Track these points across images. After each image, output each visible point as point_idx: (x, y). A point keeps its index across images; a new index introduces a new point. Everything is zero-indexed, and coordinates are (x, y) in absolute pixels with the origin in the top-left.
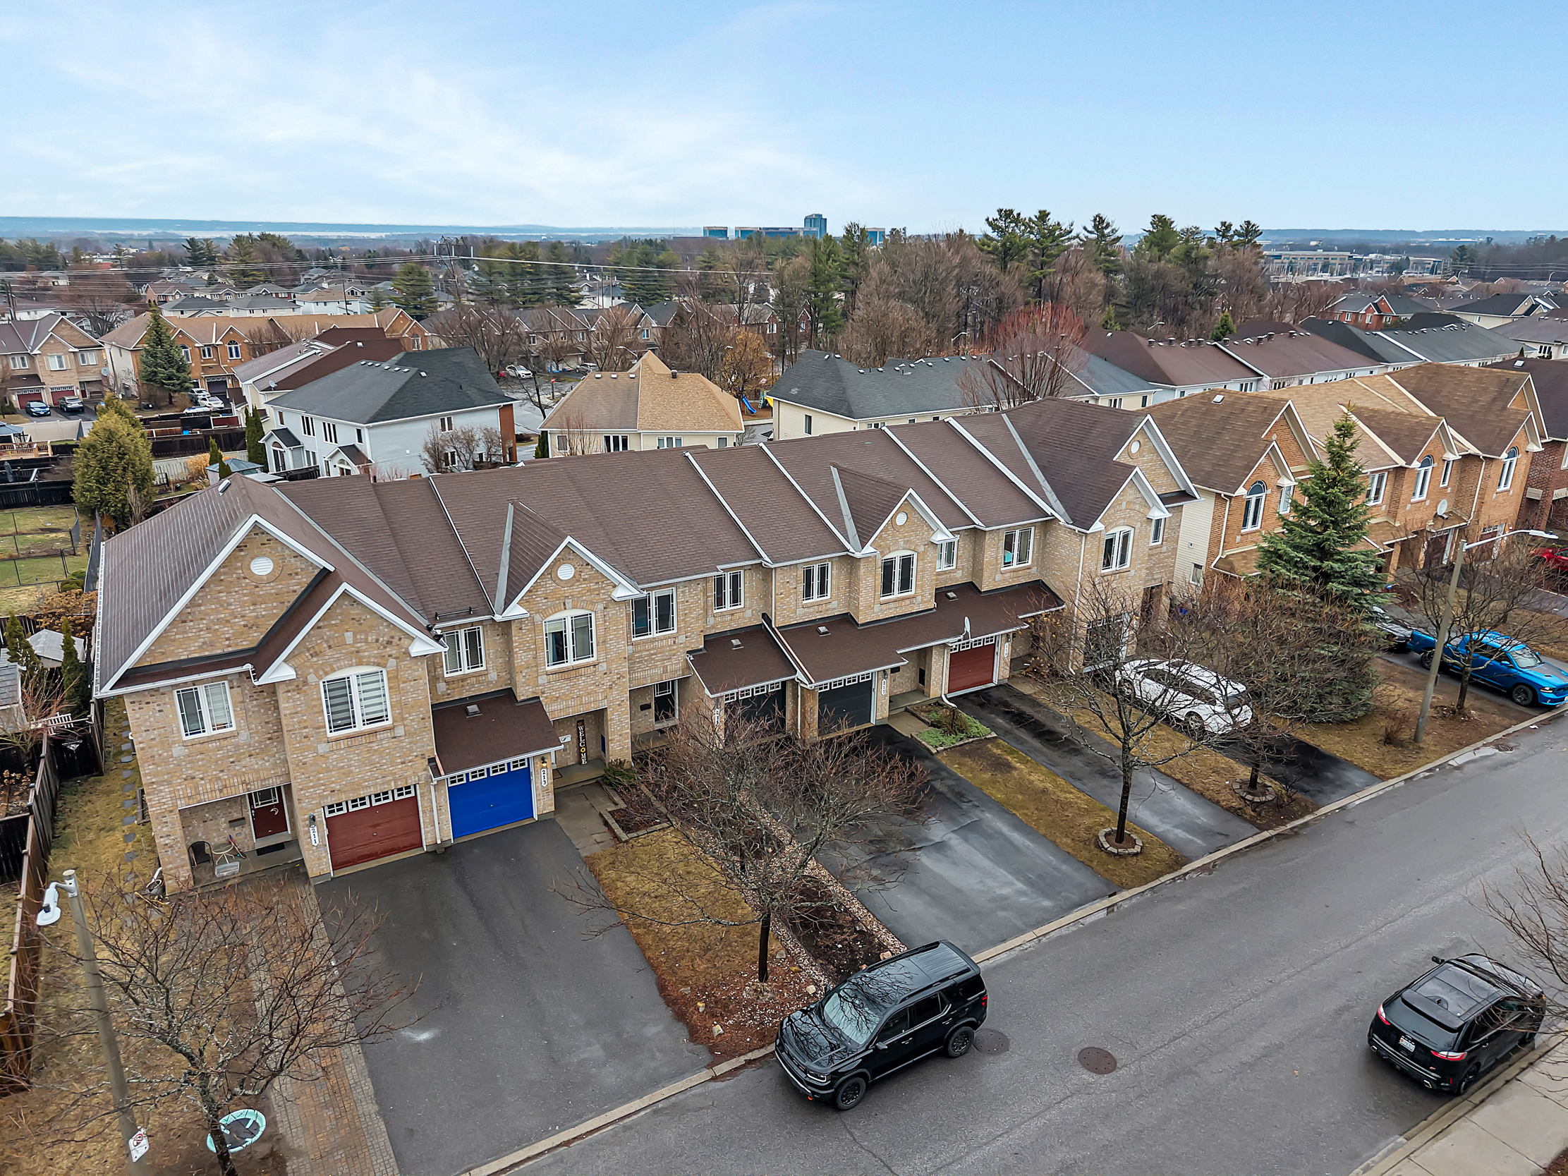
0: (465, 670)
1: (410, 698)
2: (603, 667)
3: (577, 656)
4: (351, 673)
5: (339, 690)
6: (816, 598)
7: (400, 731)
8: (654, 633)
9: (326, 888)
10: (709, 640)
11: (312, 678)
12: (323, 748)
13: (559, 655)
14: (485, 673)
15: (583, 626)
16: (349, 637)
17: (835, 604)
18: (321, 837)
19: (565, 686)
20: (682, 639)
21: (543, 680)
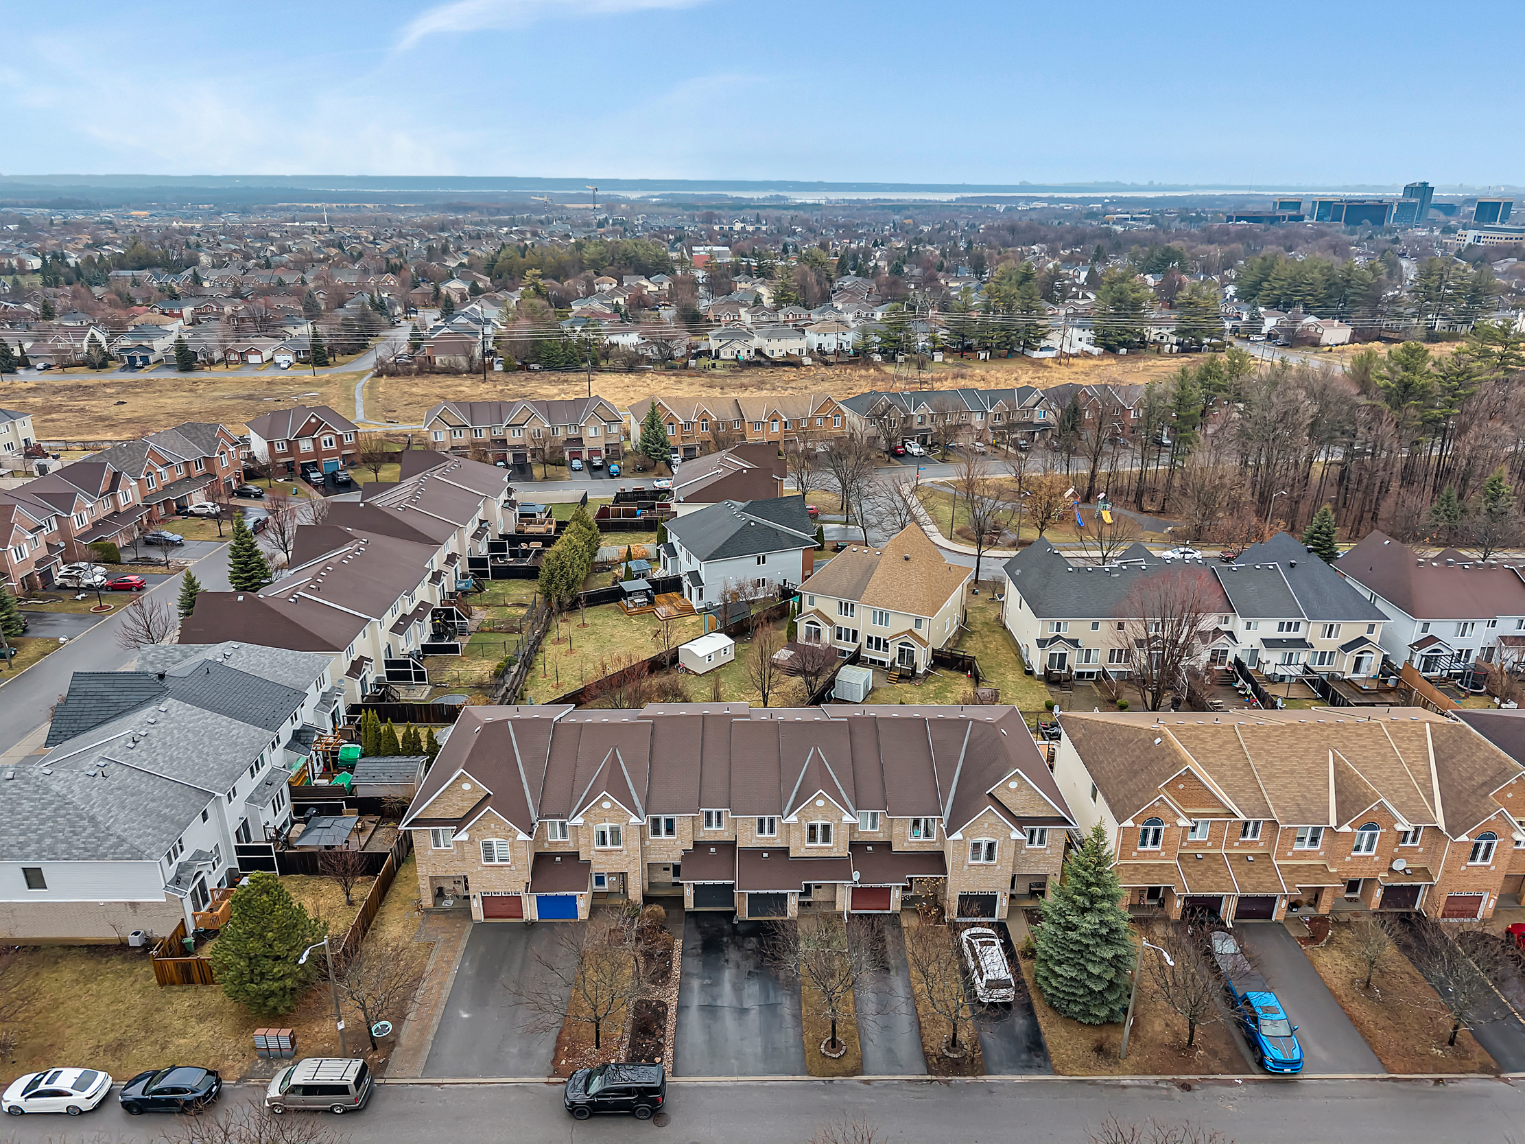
0: (559, 839)
1: (519, 855)
2: (625, 853)
3: (612, 843)
4: (494, 840)
5: (488, 847)
6: (766, 835)
7: (513, 868)
8: (663, 836)
9: (479, 926)
10: (696, 844)
11: (476, 840)
12: (480, 868)
13: (604, 843)
14: (568, 842)
15: (615, 832)
16: (492, 825)
17: (779, 841)
18: (479, 904)
19: (603, 858)
20: (679, 842)
21: (592, 853)
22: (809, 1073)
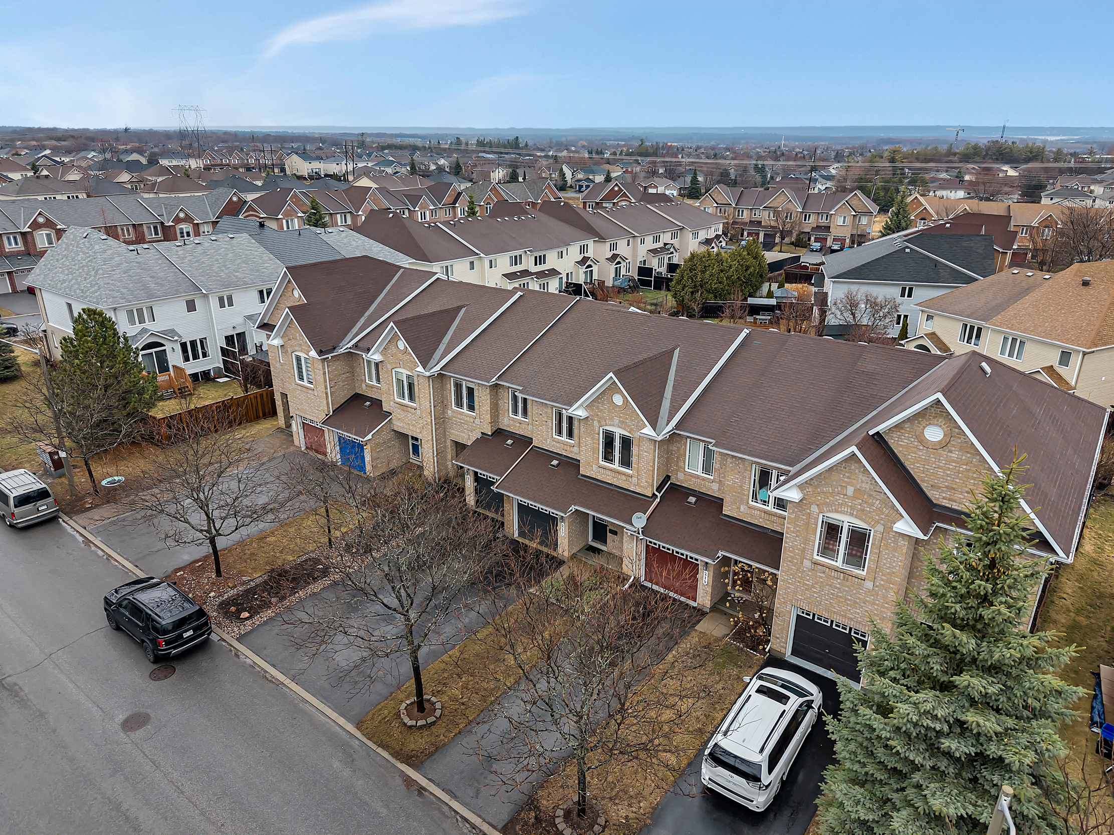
0: (372, 381)
3: (409, 397)
4: (302, 354)
5: (299, 361)
6: (564, 437)
7: (316, 393)
8: (465, 410)
9: (295, 452)
10: (499, 432)
11: (289, 350)
12: (295, 386)
13: (403, 395)
14: (380, 389)
15: (412, 384)
16: (298, 336)
17: (577, 450)
18: (298, 429)
19: (401, 413)
20: (478, 421)
21: (395, 405)
22: (359, 726)
